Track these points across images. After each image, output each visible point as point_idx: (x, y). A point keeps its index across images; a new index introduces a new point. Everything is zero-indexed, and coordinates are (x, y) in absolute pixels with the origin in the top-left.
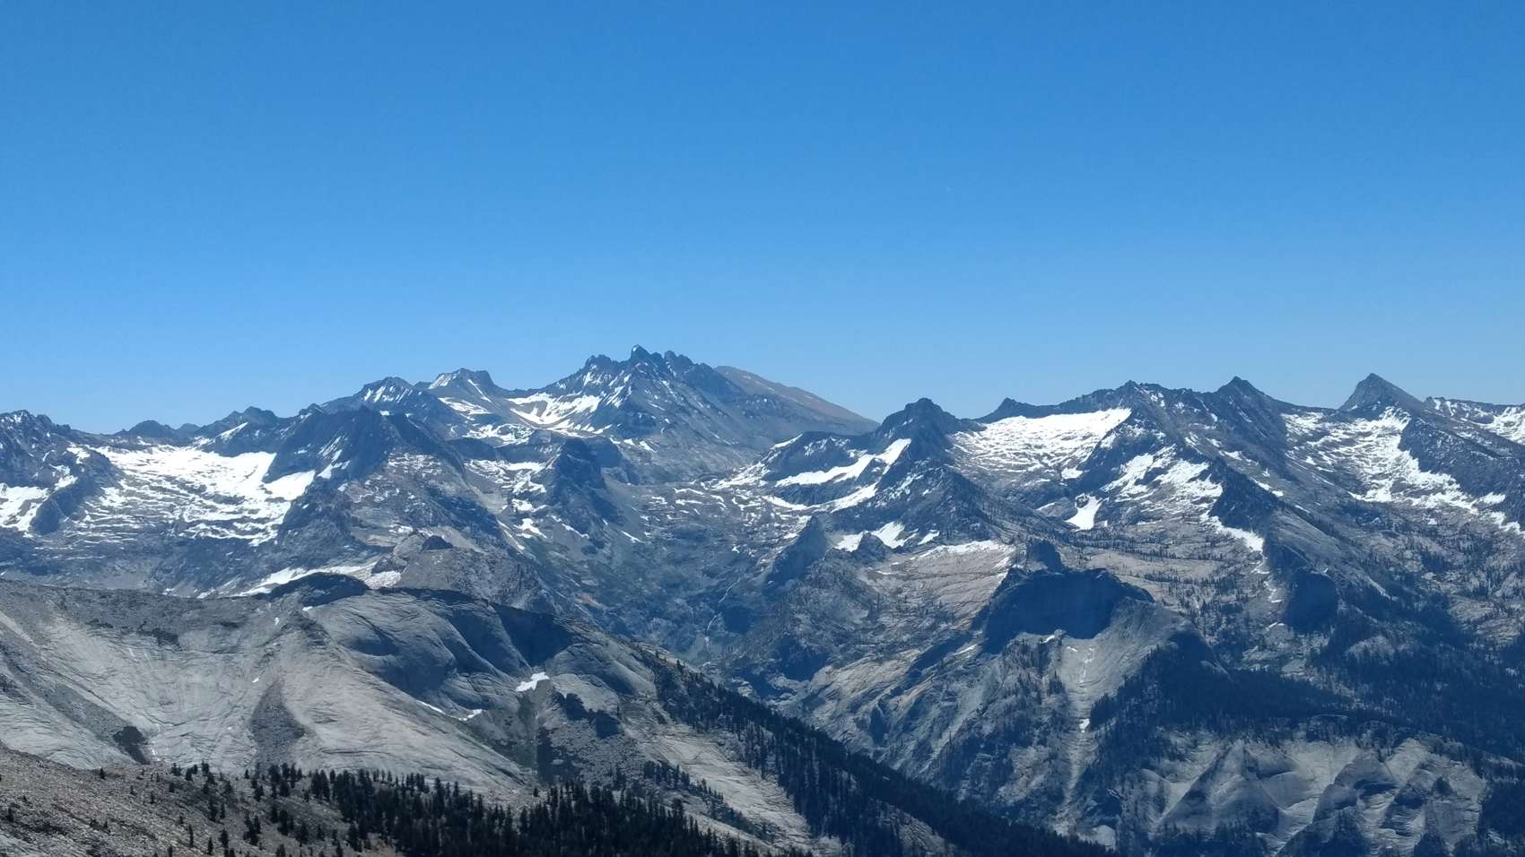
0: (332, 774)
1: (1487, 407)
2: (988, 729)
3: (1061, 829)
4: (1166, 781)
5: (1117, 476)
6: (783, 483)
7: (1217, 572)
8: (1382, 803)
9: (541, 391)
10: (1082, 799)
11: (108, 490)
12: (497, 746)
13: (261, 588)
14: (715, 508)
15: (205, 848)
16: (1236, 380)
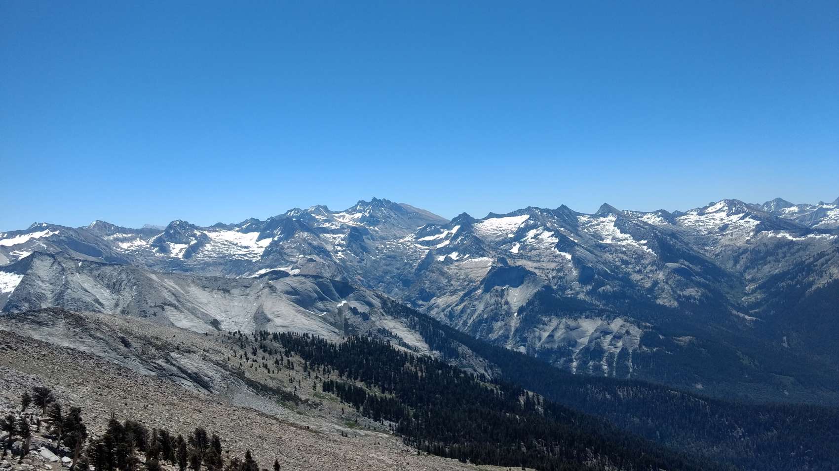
0: (279, 333)
1: (641, 213)
2: (485, 316)
3: (509, 347)
4: (541, 332)
5: (525, 236)
6: (420, 240)
7: (557, 266)
8: (609, 338)
9: (344, 212)
10: (515, 338)
11: (207, 245)
12: (331, 324)
13: (256, 275)
14: (399, 248)
15: (240, 357)
16: (562, 205)
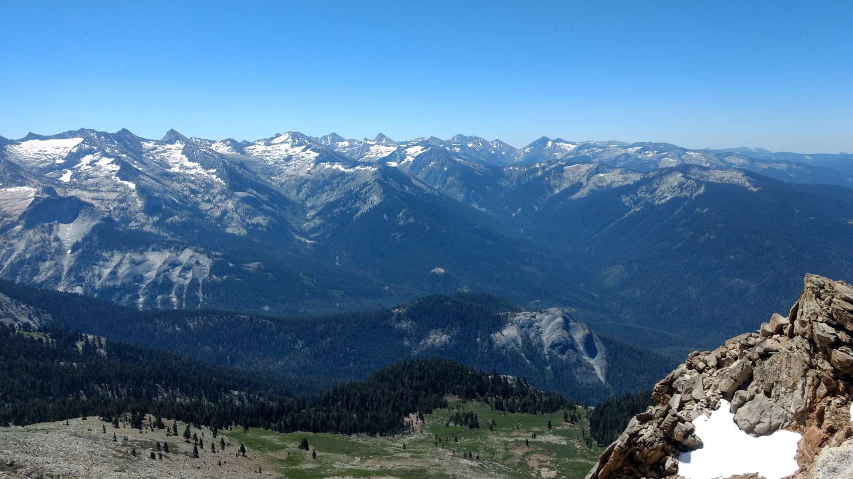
1: (210, 141)
2: (28, 256)
3: (61, 289)
4: (102, 269)
5: (79, 163)
7: (119, 196)
10: (69, 278)
16: (124, 129)
